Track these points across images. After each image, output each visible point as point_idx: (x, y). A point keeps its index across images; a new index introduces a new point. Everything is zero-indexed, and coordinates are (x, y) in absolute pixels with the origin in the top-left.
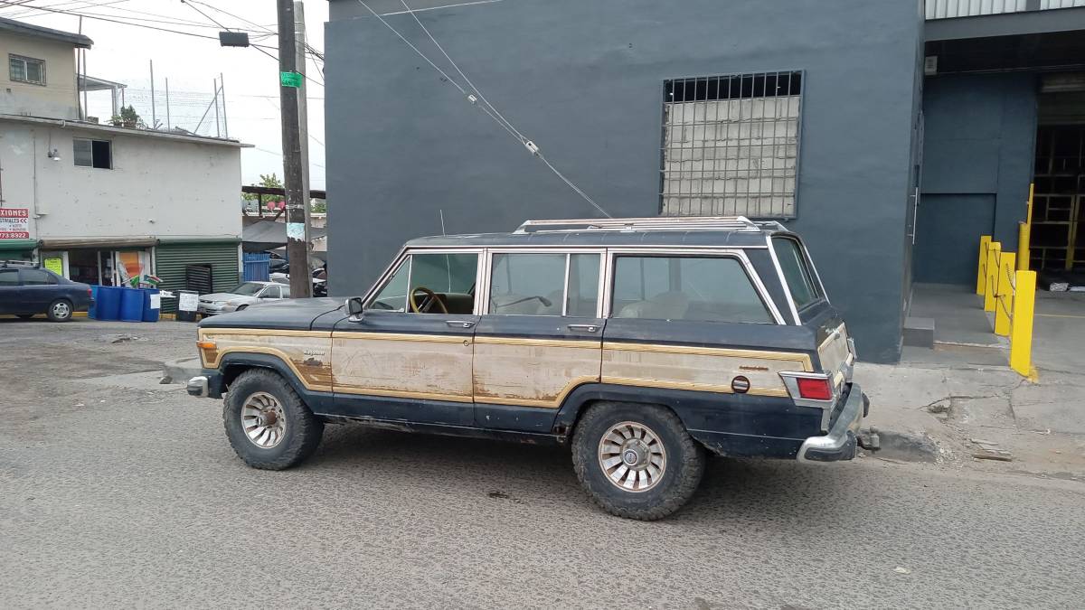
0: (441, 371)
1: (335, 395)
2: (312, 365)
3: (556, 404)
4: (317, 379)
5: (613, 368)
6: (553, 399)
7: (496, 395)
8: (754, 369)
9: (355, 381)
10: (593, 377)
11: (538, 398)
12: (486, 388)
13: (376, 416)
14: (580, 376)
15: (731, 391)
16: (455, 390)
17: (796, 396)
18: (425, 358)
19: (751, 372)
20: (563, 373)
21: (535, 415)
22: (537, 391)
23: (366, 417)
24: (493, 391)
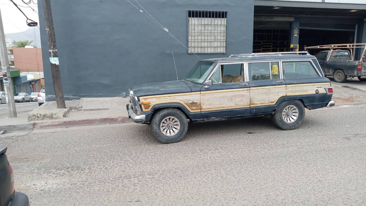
0: (240, 99)
1: (202, 113)
2: (193, 104)
3: (274, 103)
4: (195, 108)
5: (289, 91)
6: (273, 102)
7: (257, 104)
8: (319, 87)
9: (209, 107)
10: (285, 95)
11: (269, 103)
12: (254, 102)
13: (216, 117)
14: (281, 95)
15: (316, 93)
16: (244, 104)
17: (328, 93)
18: (234, 96)
19: (319, 88)
20: (276, 95)
21: (269, 107)
22: (269, 101)
23: (213, 118)
24: (256, 103)
